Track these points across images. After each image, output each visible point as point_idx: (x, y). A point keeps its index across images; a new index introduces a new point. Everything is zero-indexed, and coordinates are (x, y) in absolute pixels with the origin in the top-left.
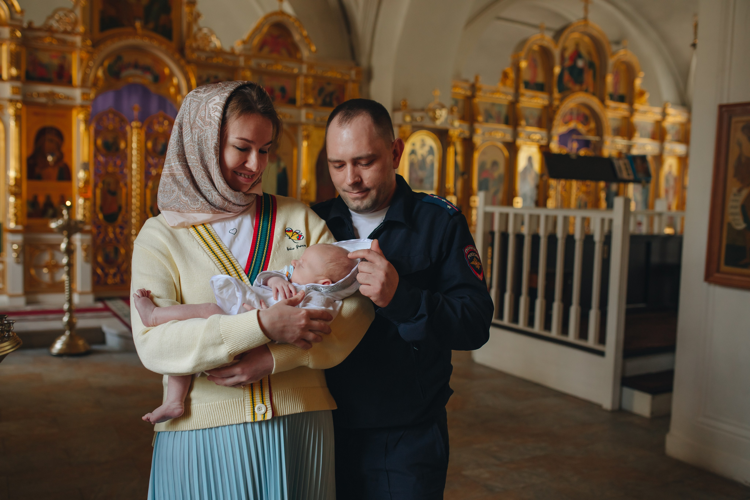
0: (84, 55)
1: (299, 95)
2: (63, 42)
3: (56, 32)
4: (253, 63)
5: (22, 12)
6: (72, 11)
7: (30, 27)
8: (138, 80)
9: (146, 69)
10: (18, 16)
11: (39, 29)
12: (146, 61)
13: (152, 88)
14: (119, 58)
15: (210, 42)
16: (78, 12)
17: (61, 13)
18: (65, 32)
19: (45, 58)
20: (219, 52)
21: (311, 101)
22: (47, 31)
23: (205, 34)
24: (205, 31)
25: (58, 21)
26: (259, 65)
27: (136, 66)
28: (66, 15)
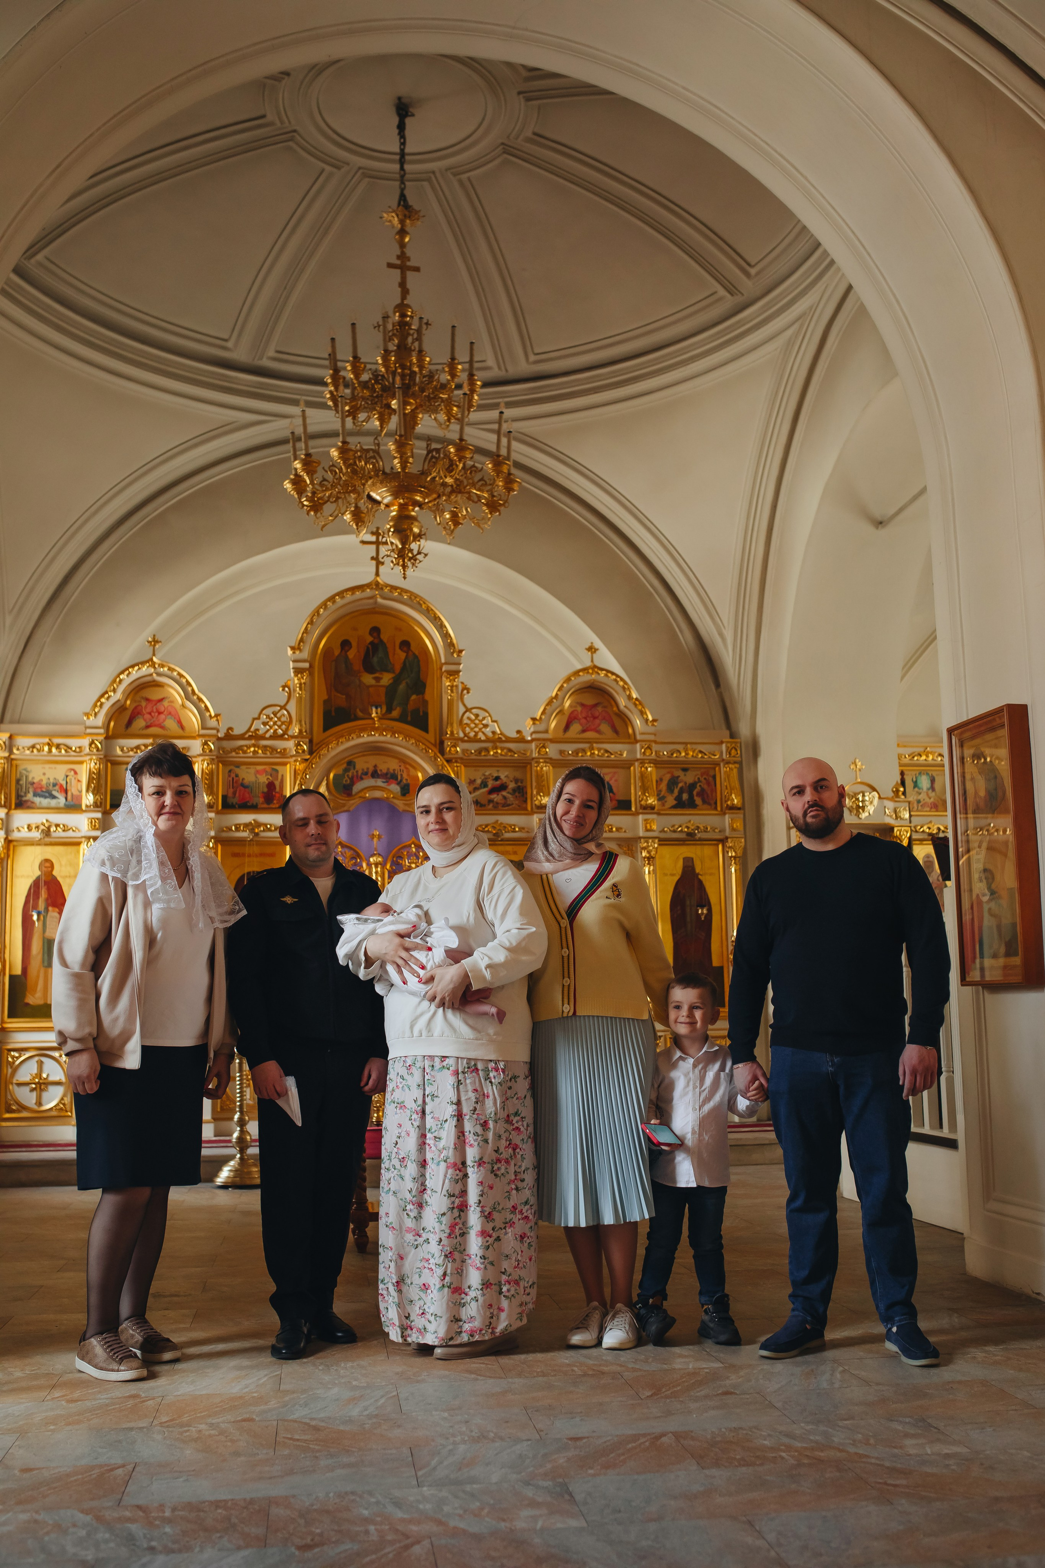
0: (300, 767)
1: (635, 794)
2: (273, 750)
3: (263, 738)
4: (551, 751)
5: (216, 715)
6: (283, 707)
7: (229, 736)
8: (378, 794)
9: (391, 777)
10: (213, 723)
11: (241, 737)
12: (392, 765)
13: (400, 804)
14: (351, 764)
15: (486, 726)
16: (292, 707)
17: (269, 711)
18: (275, 737)
19: (248, 775)
20: (497, 740)
21: (651, 801)
22: (250, 738)
23: (477, 716)
24: (474, 711)
25: (265, 724)
26: (561, 752)
27: (375, 774)
28: (275, 714)
